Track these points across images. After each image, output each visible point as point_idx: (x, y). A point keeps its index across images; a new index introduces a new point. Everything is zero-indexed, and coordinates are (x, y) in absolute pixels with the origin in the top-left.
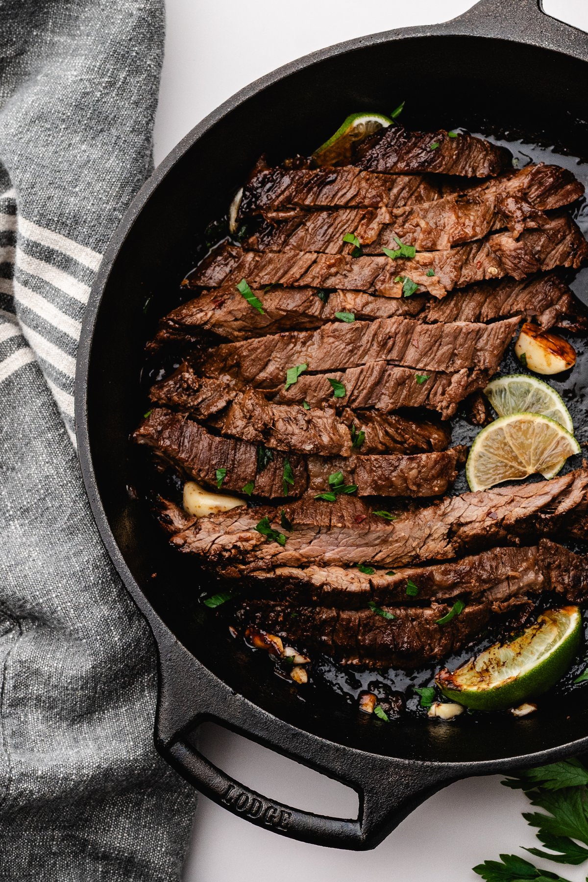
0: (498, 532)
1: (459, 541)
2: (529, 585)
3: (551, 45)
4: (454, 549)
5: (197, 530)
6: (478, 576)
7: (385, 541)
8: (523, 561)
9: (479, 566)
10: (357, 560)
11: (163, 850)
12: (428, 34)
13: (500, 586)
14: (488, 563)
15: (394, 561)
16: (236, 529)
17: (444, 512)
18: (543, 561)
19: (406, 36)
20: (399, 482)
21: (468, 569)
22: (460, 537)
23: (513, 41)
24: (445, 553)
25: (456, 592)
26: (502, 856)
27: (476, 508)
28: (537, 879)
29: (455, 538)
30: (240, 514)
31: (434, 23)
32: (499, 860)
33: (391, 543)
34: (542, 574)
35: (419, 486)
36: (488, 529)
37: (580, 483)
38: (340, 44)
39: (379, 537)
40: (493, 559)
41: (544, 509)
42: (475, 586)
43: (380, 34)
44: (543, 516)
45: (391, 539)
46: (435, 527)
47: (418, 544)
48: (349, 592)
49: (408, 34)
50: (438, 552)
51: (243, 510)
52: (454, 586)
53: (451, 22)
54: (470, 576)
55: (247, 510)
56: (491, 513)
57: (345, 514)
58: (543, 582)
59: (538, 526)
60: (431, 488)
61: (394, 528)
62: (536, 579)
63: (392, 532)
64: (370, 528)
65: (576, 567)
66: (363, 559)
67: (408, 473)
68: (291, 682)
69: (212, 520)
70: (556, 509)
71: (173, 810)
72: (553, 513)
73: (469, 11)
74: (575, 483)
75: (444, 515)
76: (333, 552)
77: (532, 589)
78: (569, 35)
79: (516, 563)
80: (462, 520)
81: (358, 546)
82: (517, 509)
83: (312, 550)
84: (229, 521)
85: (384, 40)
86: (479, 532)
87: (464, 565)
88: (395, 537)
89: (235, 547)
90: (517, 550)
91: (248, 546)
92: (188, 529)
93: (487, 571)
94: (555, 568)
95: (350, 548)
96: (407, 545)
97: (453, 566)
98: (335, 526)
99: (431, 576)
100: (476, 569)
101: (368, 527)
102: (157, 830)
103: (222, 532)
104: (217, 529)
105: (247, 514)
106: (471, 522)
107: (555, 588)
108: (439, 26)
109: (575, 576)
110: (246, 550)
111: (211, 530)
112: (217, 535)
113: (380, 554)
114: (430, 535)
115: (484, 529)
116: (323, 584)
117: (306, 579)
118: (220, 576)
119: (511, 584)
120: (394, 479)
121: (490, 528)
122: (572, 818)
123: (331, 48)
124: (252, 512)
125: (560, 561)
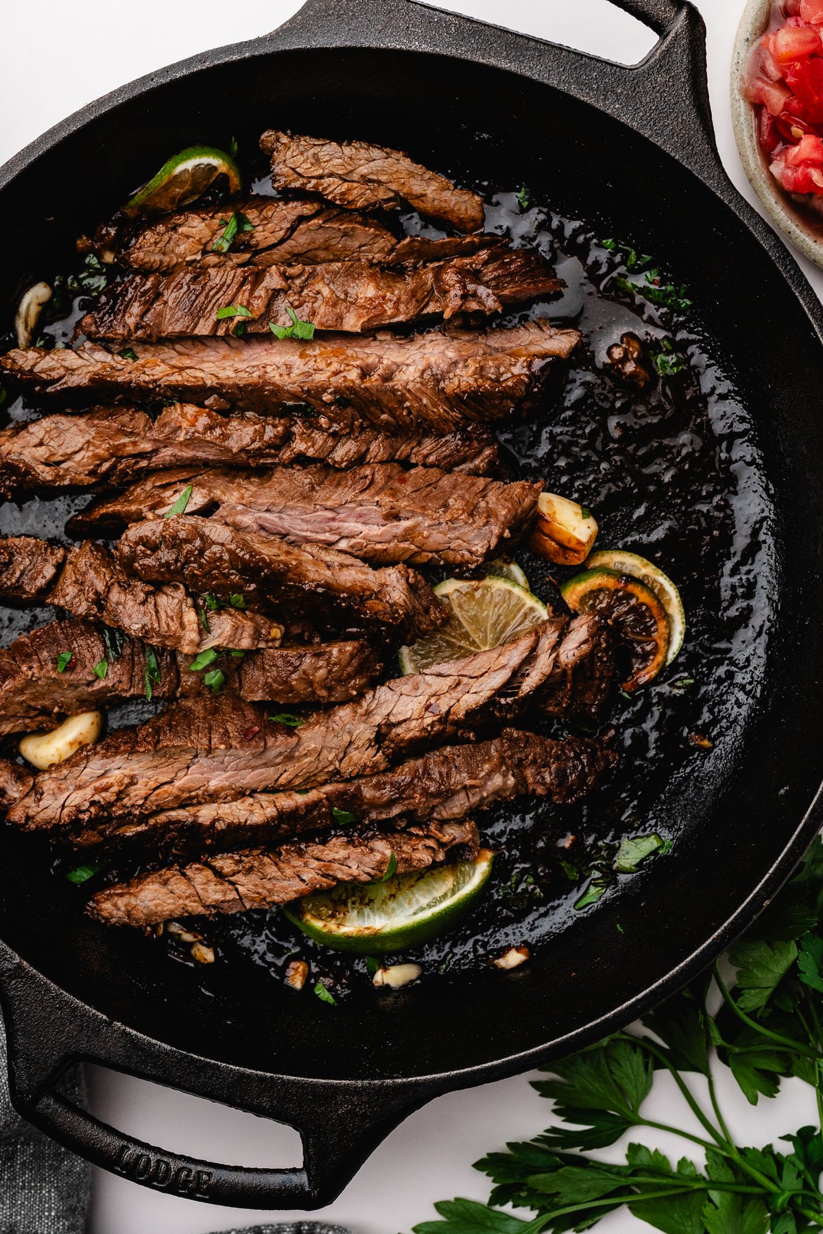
0: (444, 729)
1: (392, 746)
2: (497, 792)
3: (423, 46)
4: (387, 756)
5: (39, 796)
6: (423, 788)
7: (289, 758)
8: (484, 762)
9: (423, 774)
10: (254, 786)
11: (53, 1214)
12: (247, 55)
13: (456, 797)
14: (436, 769)
15: (307, 780)
16: (87, 778)
17: (367, 710)
18: (511, 757)
19: (216, 62)
20: (301, 687)
21: (408, 779)
22: (393, 741)
23: (369, 47)
24: (375, 765)
25: (396, 811)
26: (509, 1144)
27: (410, 698)
28: (560, 1171)
29: (387, 743)
30: (87, 757)
31: (253, 37)
32: (506, 1150)
33: (299, 759)
34: (513, 775)
35: (330, 689)
36: (429, 728)
37: (547, 642)
38: (124, 87)
39: (280, 754)
40: (443, 763)
41: (502, 691)
42: (420, 803)
43: (178, 64)
44: (503, 701)
45: (297, 754)
46: (357, 732)
47: (336, 755)
48: (250, 825)
49: (218, 59)
50: (365, 764)
51: (89, 751)
52: (391, 803)
53: (277, 32)
54: (413, 789)
55: (94, 749)
56: (431, 705)
57: (230, 729)
58: (515, 785)
59: (497, 714)
60: (347, 690)
61: (300, 739)
62: (505, 783)
63: (298, 744)
64: (266, 744)
65: (558, 758)
66: (263, 784)
67: (313, 675)
68: (191, 965)
69: (54, 775)
70: (519, 687)
71: (60, 1154)
72: (516, 694)
73: (300, 13)
74: (540, 645)
75: (368, 713)
76: (220, 778)
77: (500, 796)
78: (448, 27)
79: (474, 766)
80: (393, 719)
81: (254, 768)
82: (466, 697)
83: (191, 780)
84: (76, 771)
85: (185, 72)
86: (418, 734)
87: (403, 775)
88: (301, 751)
89: (93, 803)
90: (474, 747)
91: (109, 796)
92: (27, 795)
93: (435, 780)
94: (530, 765)
95: (242, 772)
96: (321, 758)
97: (389, 777)
98: (217, 748)
99: (358, 793)
100: (419, 778)
101: (262, 744)
102: (41, 1189)
103: (72, 788)
104: (63, 786)
105: (96, 754)
106: (405, 721)
107: (534, 790)
108: (260, 41)
109: (558, 770)
110: (109, 803)
111: (56, 791)
112: (65, 796)
113: (284, 776)
114: (351, 743)
115: (424, 729)
116: (214, 821)
117: (190, 820)
118: (76, 845)
119: (470, 795)
120: (294, 683)
121: (432, 728)
122: (596, 1085)
123: (112, 95)
124: (102, 748)
125: (535, 754)
